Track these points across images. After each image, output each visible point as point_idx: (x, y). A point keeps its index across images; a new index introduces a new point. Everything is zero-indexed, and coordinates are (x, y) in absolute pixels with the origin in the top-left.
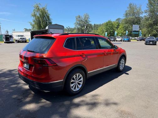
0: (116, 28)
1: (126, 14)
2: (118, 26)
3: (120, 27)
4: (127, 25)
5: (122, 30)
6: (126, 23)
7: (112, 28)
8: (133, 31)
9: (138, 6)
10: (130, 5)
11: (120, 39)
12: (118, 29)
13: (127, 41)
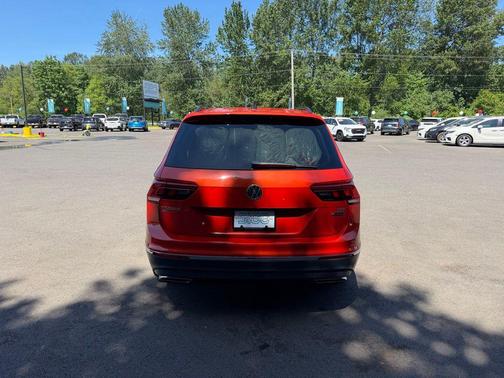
0: (80, 86)
1: (107, 44)
2: (84, 79)
3: (92, 83)
4: (113, 79)
5: (100, 95)
6: (111, 73)
7: (62, 86)
8: (146, 100)
9: (138, 25)
10: (115, 17)
11: (116, 124)
12: (84, 89)
13: (139, 130)
